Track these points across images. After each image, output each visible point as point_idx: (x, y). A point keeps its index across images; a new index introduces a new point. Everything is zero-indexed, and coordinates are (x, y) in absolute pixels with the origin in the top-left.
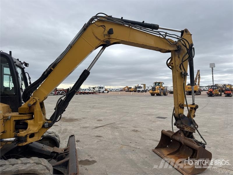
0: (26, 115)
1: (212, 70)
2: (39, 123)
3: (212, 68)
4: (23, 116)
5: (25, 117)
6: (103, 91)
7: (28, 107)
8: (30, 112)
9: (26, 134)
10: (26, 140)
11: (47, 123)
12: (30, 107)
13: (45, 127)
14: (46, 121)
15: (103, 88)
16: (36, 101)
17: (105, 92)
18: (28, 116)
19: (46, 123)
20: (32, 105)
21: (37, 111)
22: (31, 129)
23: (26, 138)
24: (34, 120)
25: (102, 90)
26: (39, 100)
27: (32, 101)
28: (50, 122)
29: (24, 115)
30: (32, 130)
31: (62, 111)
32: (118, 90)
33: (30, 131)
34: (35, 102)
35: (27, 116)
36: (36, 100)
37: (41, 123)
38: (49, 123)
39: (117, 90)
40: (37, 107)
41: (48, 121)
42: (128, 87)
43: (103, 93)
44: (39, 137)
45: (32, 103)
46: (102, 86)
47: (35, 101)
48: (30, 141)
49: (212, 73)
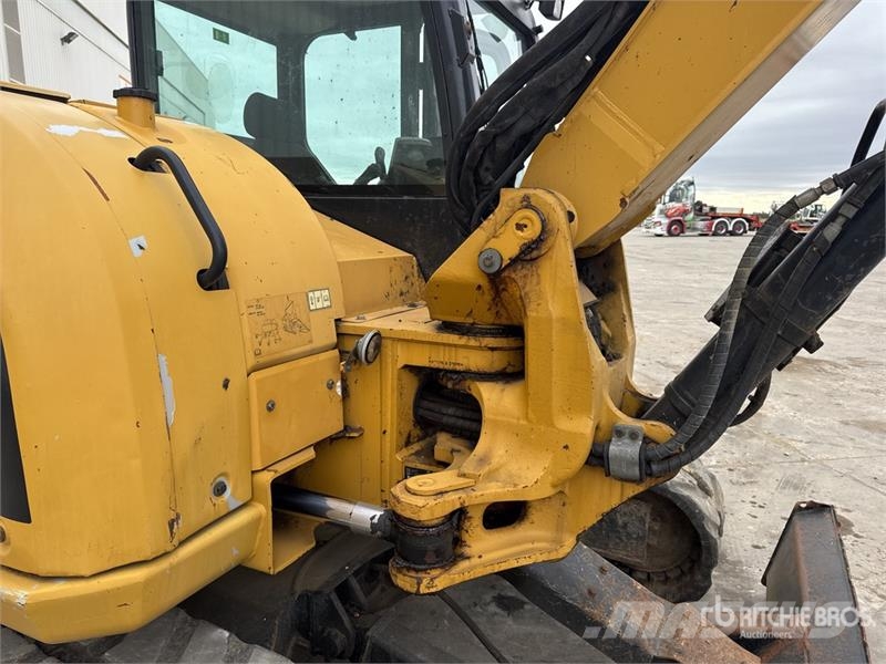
0: (473, 342)
2: (564, 424)
4: (455, 346)
5: (470, 355)
7: (484, 282)
8: (504, 321)
9: (451, 502)
10: (458, 542)
11: (633, 436)
12: (497, 279)
13: (613, 467)
14: (626, 421)
16: (543, 230)
18: (492, 349)
19: (619, 433)
20: (514, 261)
21: (549, 320)
22: (495, 461)
23: (459, 528)
24: (526, 395)
26: (571, 217)
27: (512, 223)
28: (661, 430)
29: (463, 341)
30: (503, 474)
31: (790, 350)
33: (490, 476)
34: (538, 242)
35: (480, 348)
36: (543, 222)
37: (582, 429)
38: (647, 440)
40: (546, 286)
41: (643, 426)
44: (559, 528)
45: (509, 245)
47: (532, 232)
48: (486, 558)
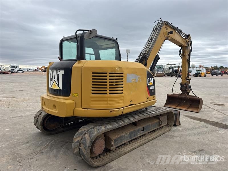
1: (128, 55)
3: (128, 54)
6: (17, 71)
15: (17, 67)
17: (19, 72)
25: (15, 70)
32: (31, 70)
39: (29, 69)
42: (44, 67)
43: (17, 73)
46: (15, 65)
49: (127, 58)
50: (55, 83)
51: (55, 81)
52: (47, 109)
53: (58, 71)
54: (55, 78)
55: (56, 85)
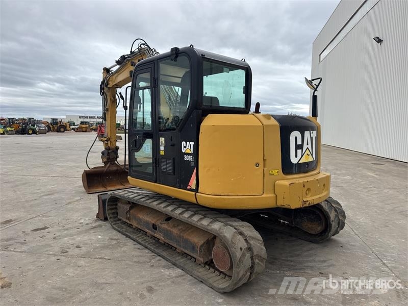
50: (308, 152)
51: (308, 148)
52: (317, 197)
53: (311, 132)
54: (308, 144)
55: (309, 155)
